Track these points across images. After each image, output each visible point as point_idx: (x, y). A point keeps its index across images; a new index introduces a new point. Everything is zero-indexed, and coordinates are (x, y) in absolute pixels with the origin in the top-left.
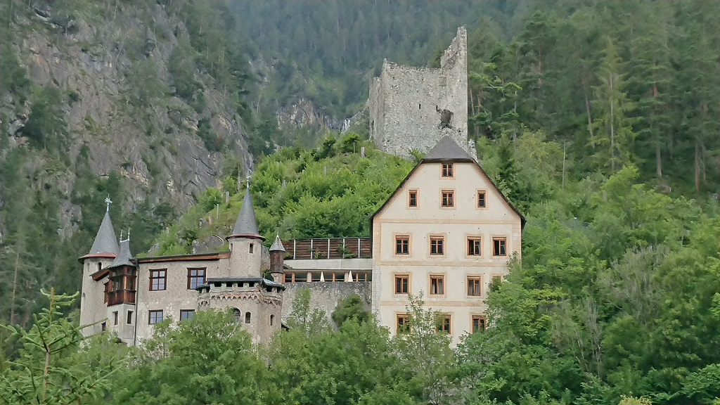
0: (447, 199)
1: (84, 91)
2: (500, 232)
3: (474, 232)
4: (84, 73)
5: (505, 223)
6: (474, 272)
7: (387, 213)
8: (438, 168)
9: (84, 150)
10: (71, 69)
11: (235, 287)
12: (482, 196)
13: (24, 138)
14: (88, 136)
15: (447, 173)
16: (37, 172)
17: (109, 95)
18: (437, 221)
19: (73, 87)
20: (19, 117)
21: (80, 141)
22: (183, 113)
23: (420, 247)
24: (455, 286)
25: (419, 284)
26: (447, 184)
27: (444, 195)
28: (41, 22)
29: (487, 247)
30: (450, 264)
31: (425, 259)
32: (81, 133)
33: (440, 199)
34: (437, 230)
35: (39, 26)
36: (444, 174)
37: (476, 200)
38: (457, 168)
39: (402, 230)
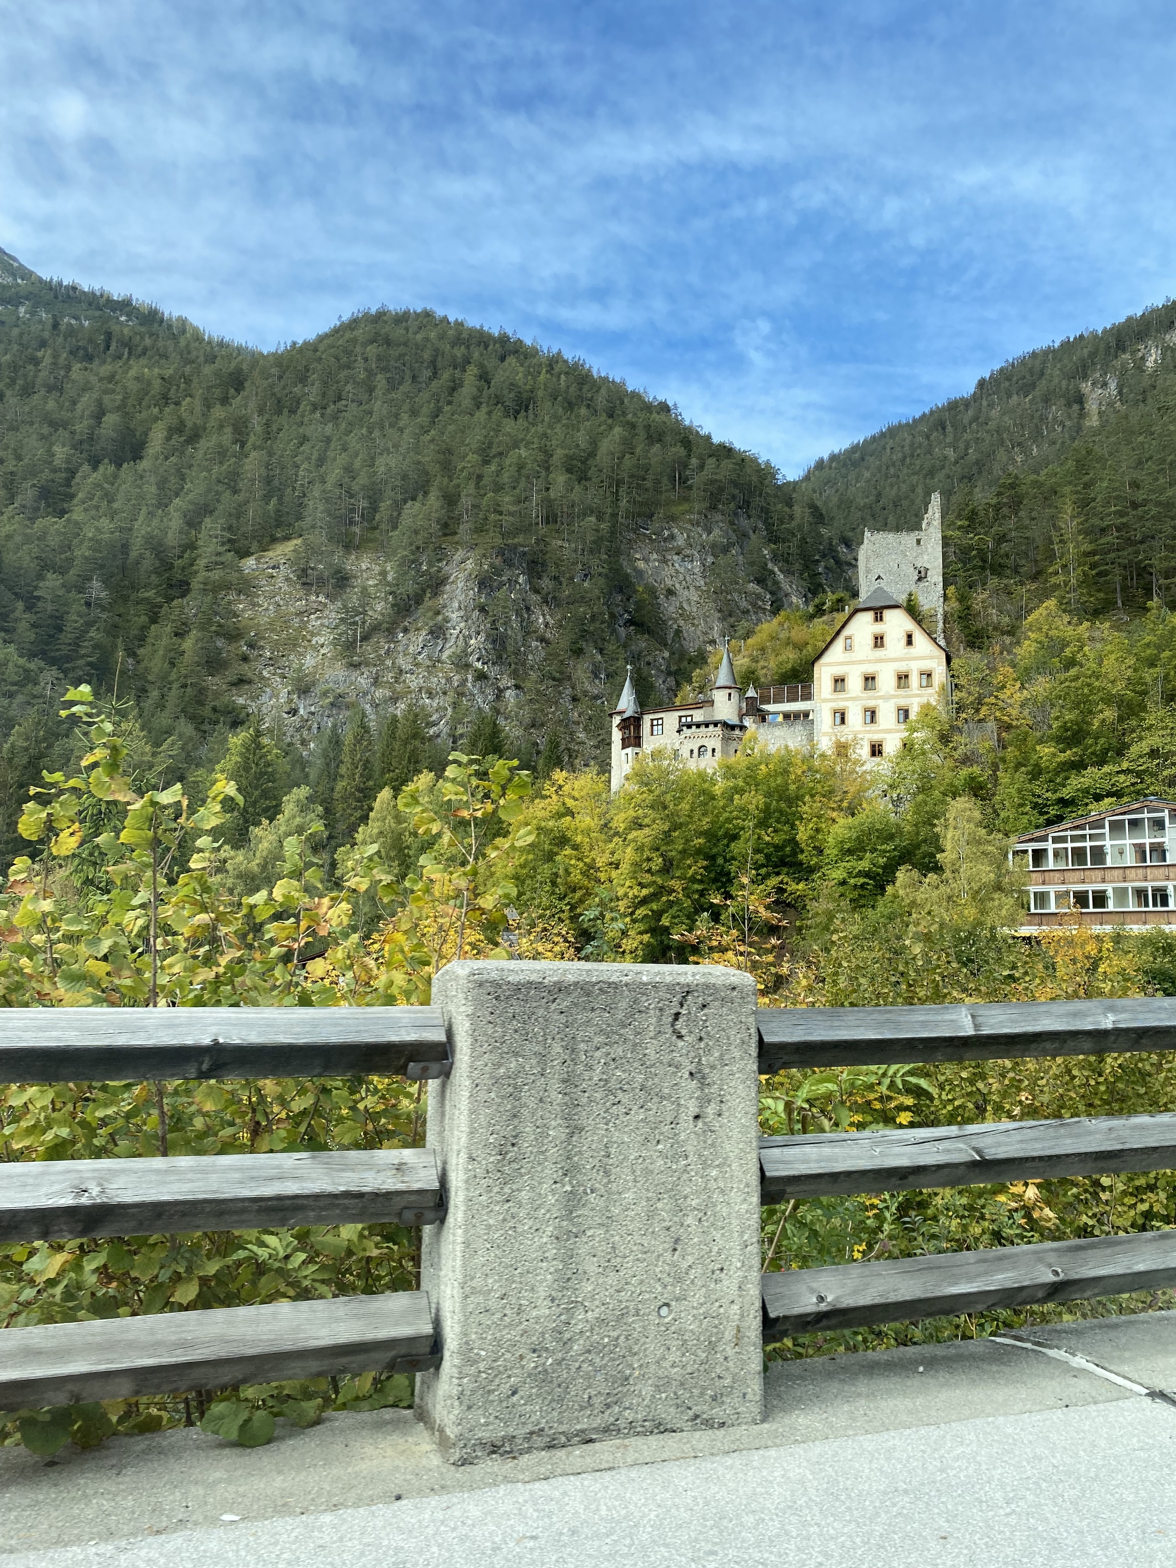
0: (879, 641)
1: (677, 586)
2: (926, 665)
3: (902, 667)
4: (677, 572)
5: (931, 658)
6: (903, 703)
7: (826, 659)
8: (870, 615)
9: (678, 632)
10: (668, 571)
11: (703, 729)
12: (910, 637)
13: (632, 628)
14: (681, 623)
15: (879, 618)
16: (640, 652)
17: (697, 588)
18: (870, 662)
19: (669, 582)
20: (626, 611)
21: (675, 626)
22: (759, 597)
23: (855, 684)
24: (887, 716)
25: (855, 717)
26: (878, 628)
27: (876, 638)
28: (645, 534)
29: (914, 680)
30: (880, 697)
31: (860, 694)
32: (675, 620)
33: (871, 642)
34: (870, 669)
35: (641, 537)
36: (876, 620)
37: (904, 640)
38: (887, 614)
39: (839, 671)
